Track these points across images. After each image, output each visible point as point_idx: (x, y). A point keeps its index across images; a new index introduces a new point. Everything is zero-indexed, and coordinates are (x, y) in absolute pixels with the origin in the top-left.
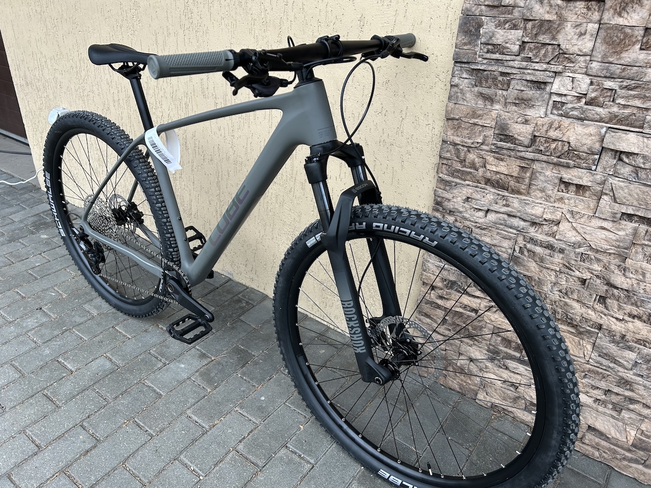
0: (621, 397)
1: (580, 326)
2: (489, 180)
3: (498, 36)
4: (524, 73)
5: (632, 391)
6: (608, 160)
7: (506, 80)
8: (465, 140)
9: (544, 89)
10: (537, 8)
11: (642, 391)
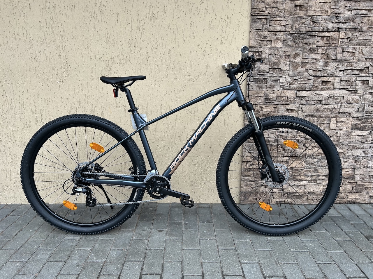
0: (316, 176)
1: (300, 156)
2: (264, 114)
3: (261, 67)
4: (271, 78)
5: (318, 172)
6: (298, 100)
7: (266, 80)
8: (255, 102)
9: (277, 82)
10: (272, 58)
11: (321, 171)
